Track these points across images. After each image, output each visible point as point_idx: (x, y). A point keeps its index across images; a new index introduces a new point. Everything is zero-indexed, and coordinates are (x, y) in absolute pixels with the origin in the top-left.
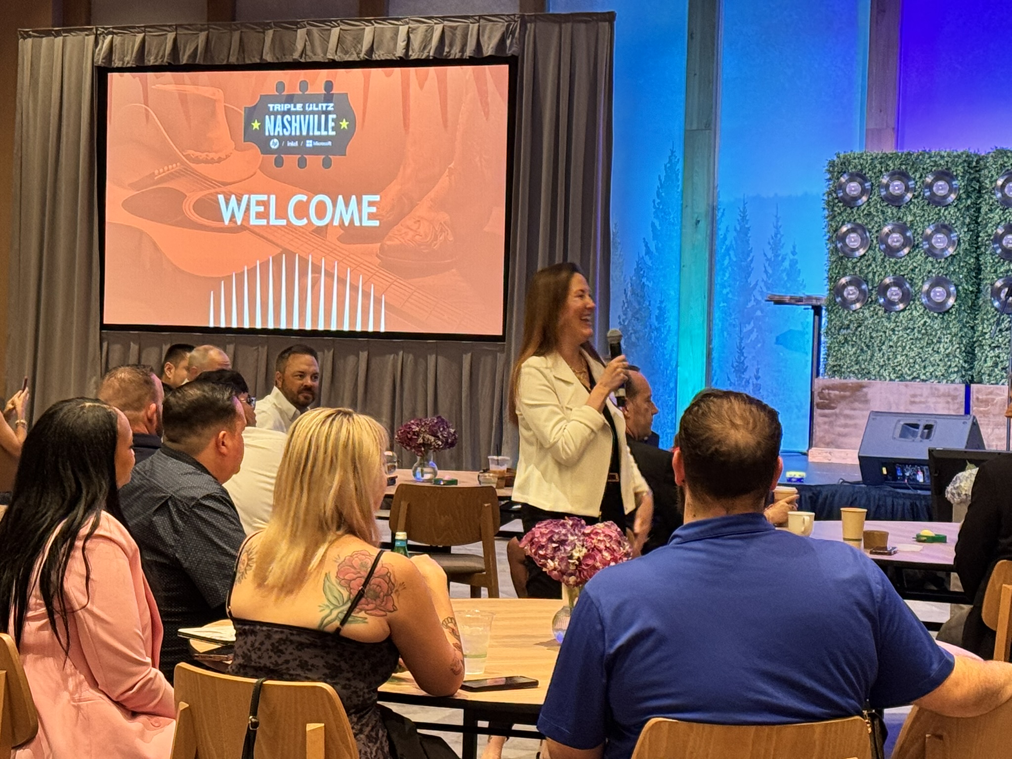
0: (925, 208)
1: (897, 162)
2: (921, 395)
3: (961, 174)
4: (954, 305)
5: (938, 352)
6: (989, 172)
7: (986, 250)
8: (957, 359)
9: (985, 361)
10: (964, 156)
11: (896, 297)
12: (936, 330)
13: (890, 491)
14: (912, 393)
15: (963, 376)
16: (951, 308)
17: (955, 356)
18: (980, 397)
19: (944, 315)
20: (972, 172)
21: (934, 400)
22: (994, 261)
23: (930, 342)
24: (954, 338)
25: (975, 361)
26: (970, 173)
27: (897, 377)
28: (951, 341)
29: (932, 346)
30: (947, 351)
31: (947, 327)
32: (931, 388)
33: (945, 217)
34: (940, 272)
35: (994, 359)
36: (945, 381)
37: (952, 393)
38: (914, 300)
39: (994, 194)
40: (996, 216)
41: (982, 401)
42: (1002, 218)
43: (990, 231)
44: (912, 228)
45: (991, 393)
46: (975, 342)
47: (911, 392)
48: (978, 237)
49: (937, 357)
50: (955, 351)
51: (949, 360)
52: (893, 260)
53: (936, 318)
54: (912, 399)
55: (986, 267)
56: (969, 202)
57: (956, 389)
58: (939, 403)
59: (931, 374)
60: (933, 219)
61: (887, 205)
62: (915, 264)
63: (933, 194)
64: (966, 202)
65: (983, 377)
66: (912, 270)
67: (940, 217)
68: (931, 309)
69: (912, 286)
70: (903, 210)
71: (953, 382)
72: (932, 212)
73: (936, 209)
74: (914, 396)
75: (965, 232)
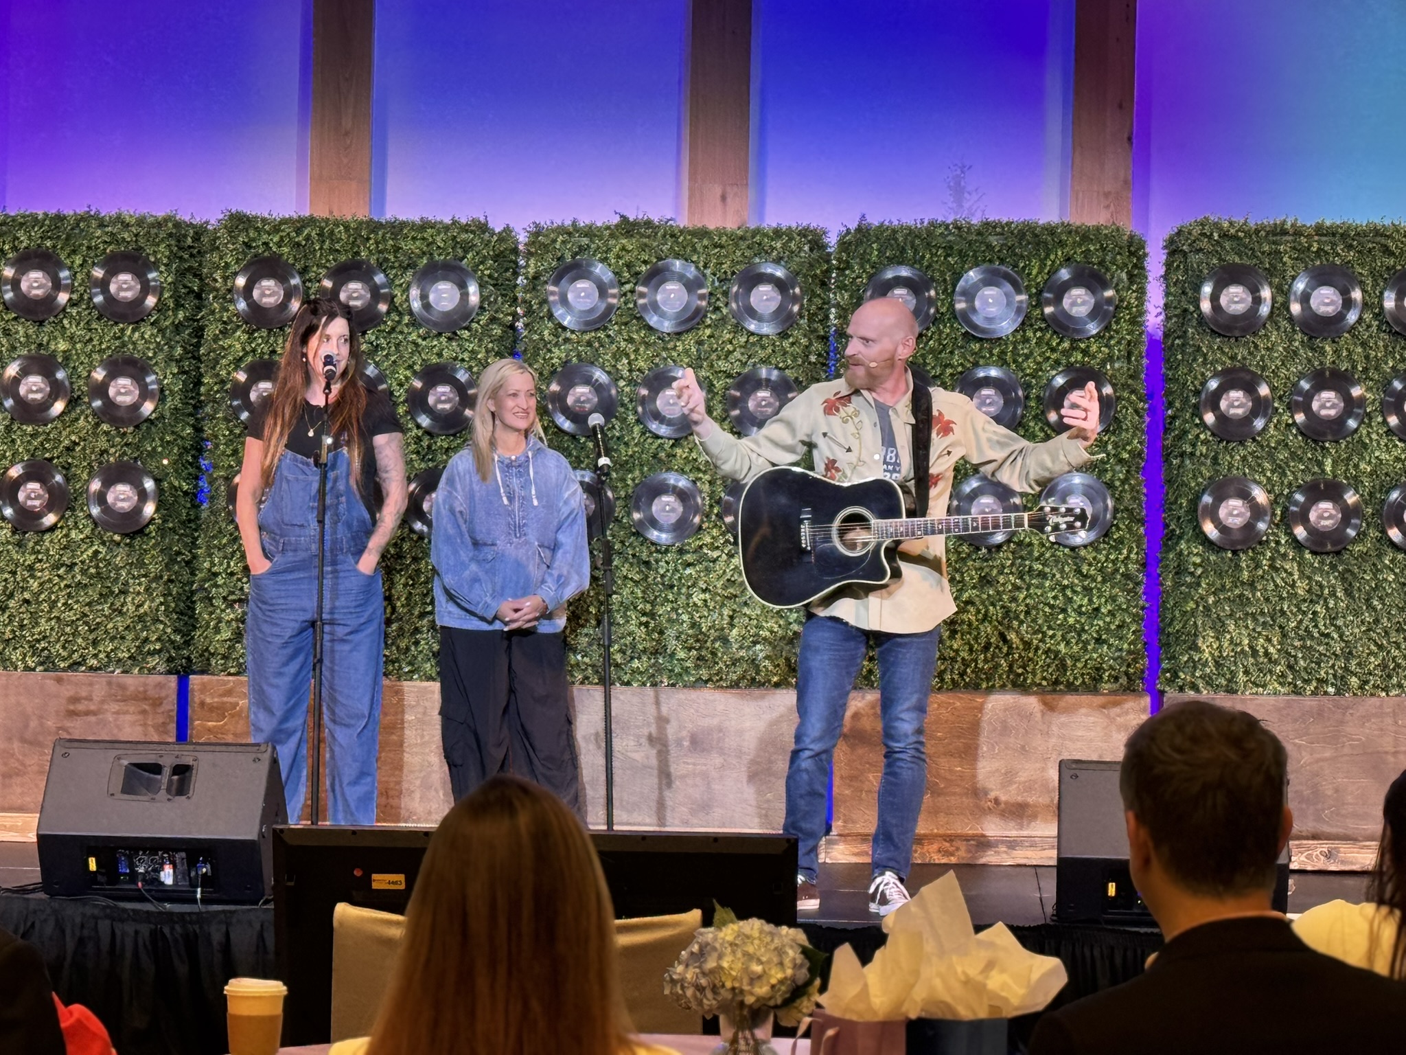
0: (94, 325)
1: (36, 233)
2: (89, 698)
3: (165, 261)
4: (153, 519)
5: (120, 613)
6: (221, 258)
7: (216, 412)
8: (161, 627)
9: (217, 630)
10: (170, 225)
11: (37, 503)
12: (118, 569)
13: (105, 907)
14: (71, 693)
15: (170, 660)
16: (147, 525)
17: (157, 620)
18: (208, 700)
19: (132, 538)
20: (186, 256)
21: (114, 707)
22: (231, 432)
23: (105, 591)
24: (154, 585)
25: (195, 628)
26: (181, 258)
27: (41, 664)
28: (147, 590)
29: (110, 600)
30: (142, 611)
31: (141, 564)
32: (109, 683)
33: (134, 343)
34: (125, 453)
35: (234, 624)
36: (136, 671)
37: (152, 693)
38: (73, 509)
39: (232, 301)
40: (237, 342)
41: (212, 709)
42: (248, 349)
43: (223, 373)
44: (67, 365)
45: (229, 693)
46: (193, 593)
47: (67, 691)
48: (198, 383)
49: (120, 623)
50: (157, 610)
51: (145, 628)
52: (30, 429)
53: (118, 544)
54: (71, 707)
55: (217, 446)
56: (181, 315)
57: (160, 686)
58: (126, 713)
59: (107, 656)
60: (109, 348)
61: (15, 319)
62: (73, 438)
63: (110, 300)
64: (175, 315)
65: (213, 662)
66: (68, 449)
67: (124, 345)
68: (108, 527)
69: (67, 479)
70: (48, 328)
71: (151, 671)
72: (106, 335)
73: (116, 329)
74: (75, 700)
75: (174, 375)
